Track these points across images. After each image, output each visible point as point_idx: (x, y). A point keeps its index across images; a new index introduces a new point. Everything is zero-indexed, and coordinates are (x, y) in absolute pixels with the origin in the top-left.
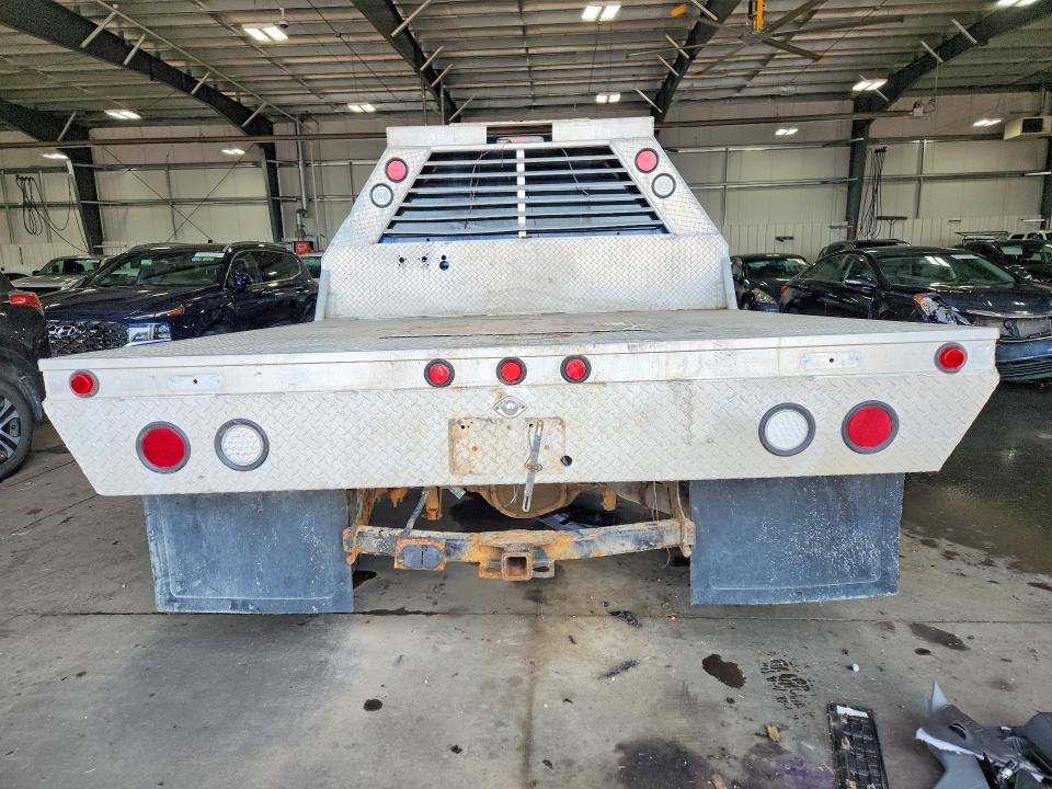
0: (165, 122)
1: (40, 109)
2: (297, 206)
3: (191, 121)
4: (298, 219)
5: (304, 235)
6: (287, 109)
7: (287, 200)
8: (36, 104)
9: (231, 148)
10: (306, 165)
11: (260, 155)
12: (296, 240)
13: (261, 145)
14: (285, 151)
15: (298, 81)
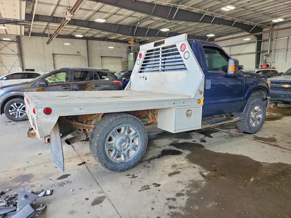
0: (232, 34)
1: (203, 36)
2: (266, 53)
3: (240, 32)
4: (265, 57)
5: (266, 62)
6: (265, 24)
7: (264, 52)
8: (202, 35)
9: (246, 38)
10: (272, 40)
11: (255, 39)
12: (263, 64)
13: (256, 36)
14: (265, 36)
15: (266, 15)
